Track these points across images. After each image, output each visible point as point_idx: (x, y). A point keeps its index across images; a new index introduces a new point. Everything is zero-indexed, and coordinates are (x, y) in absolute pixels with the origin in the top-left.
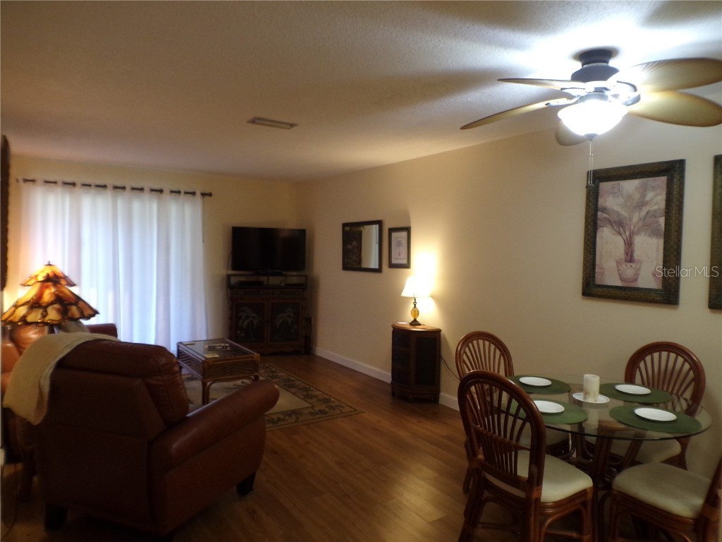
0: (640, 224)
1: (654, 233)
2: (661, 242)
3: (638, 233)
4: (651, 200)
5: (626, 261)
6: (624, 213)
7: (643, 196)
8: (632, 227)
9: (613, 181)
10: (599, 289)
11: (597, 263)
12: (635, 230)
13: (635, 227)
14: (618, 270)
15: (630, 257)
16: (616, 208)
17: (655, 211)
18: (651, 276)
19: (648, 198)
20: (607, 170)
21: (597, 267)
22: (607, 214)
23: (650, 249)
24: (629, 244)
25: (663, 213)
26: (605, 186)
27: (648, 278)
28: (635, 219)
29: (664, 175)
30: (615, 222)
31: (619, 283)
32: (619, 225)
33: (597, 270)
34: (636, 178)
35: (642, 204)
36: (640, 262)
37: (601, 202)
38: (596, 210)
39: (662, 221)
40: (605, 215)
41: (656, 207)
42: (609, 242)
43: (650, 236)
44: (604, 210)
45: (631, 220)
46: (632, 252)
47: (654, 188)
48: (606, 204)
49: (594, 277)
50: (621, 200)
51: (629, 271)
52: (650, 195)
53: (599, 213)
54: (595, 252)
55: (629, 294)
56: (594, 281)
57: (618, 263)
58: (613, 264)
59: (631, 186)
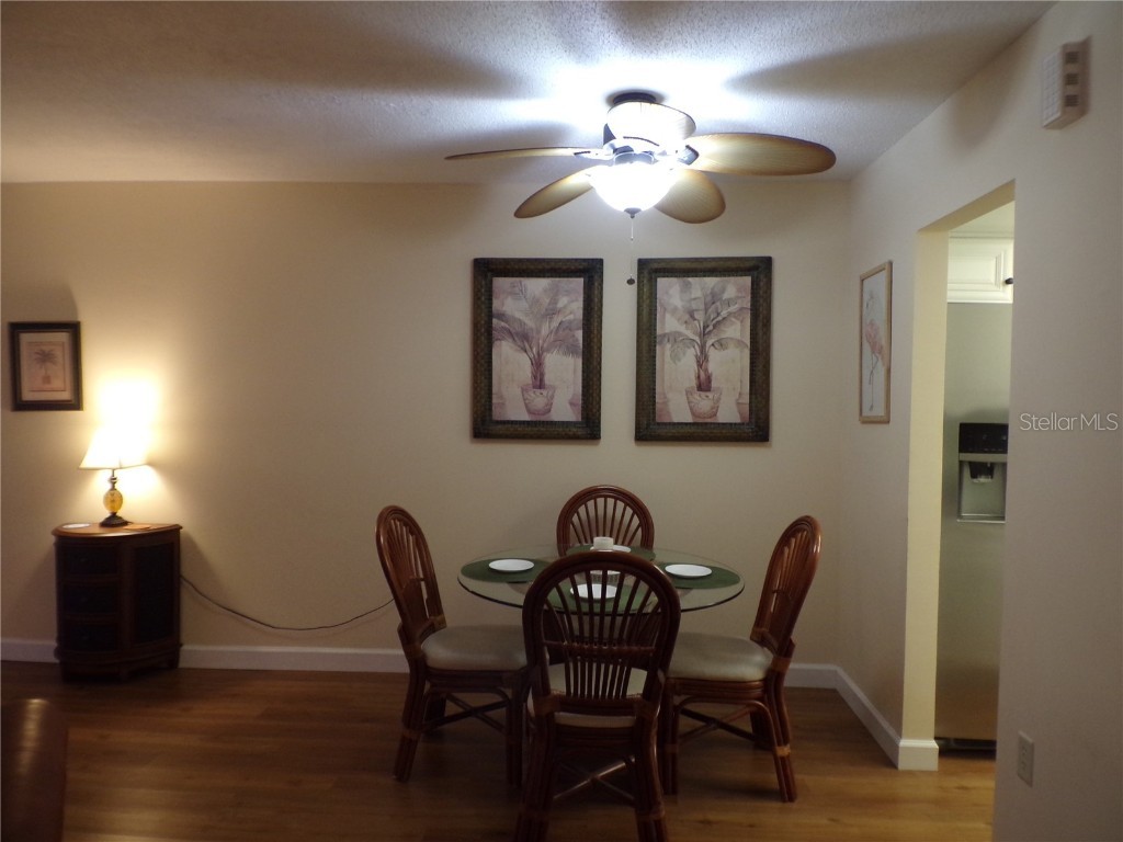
0: (552, 337)
1: (571, 350)
2: (579, 362)
3: (548, 350)
4: (565, 307)
5: (534, 387)
6: (530, 323)
7: (554, 301)
8: (541, 342)
9: (513, 276)
10: (500, 426)
11: (495, 390)
12: (545, 345)
13: (544, 341)
14: (524, 400)
15: (539, 382)
16: (518, 315)
17: (570, 322)
18: (568, 406)
19: (560, 305)
20: (507, 261)
21: (494, 396)
22: (506, 322)
23: (564, 371)
24: (538, 365)
25: (581, 325)
26: (501, 283)
27: (564, 408)
28: (545, 330)
29: (580, 277)
30: (517, 334)
31: (526, 417)
32: (523, 338)
33: (494, 401)
34: (544, 277)
35: (552, 312)
36: (554, 388)
37: (496, 304)
38: (490, 315)
39: (579, 334)
40: (503, 324)
41: (571, 317)
42: (510, 361)
43: (565, 354)
44: (501, 316)
45: (539, 332)
46: (542, 375)
47: (568, 293)
48: (504, 309)
49: (490, 409)
50: (524, 305)
51: (539, 401)
52: (563, 301)
53: (495, 321)
54: (491, 375)
55: (540, 431)
56: (491, 415)
57: (524, 390)
58: (518, 391)
59: (537, 286)
